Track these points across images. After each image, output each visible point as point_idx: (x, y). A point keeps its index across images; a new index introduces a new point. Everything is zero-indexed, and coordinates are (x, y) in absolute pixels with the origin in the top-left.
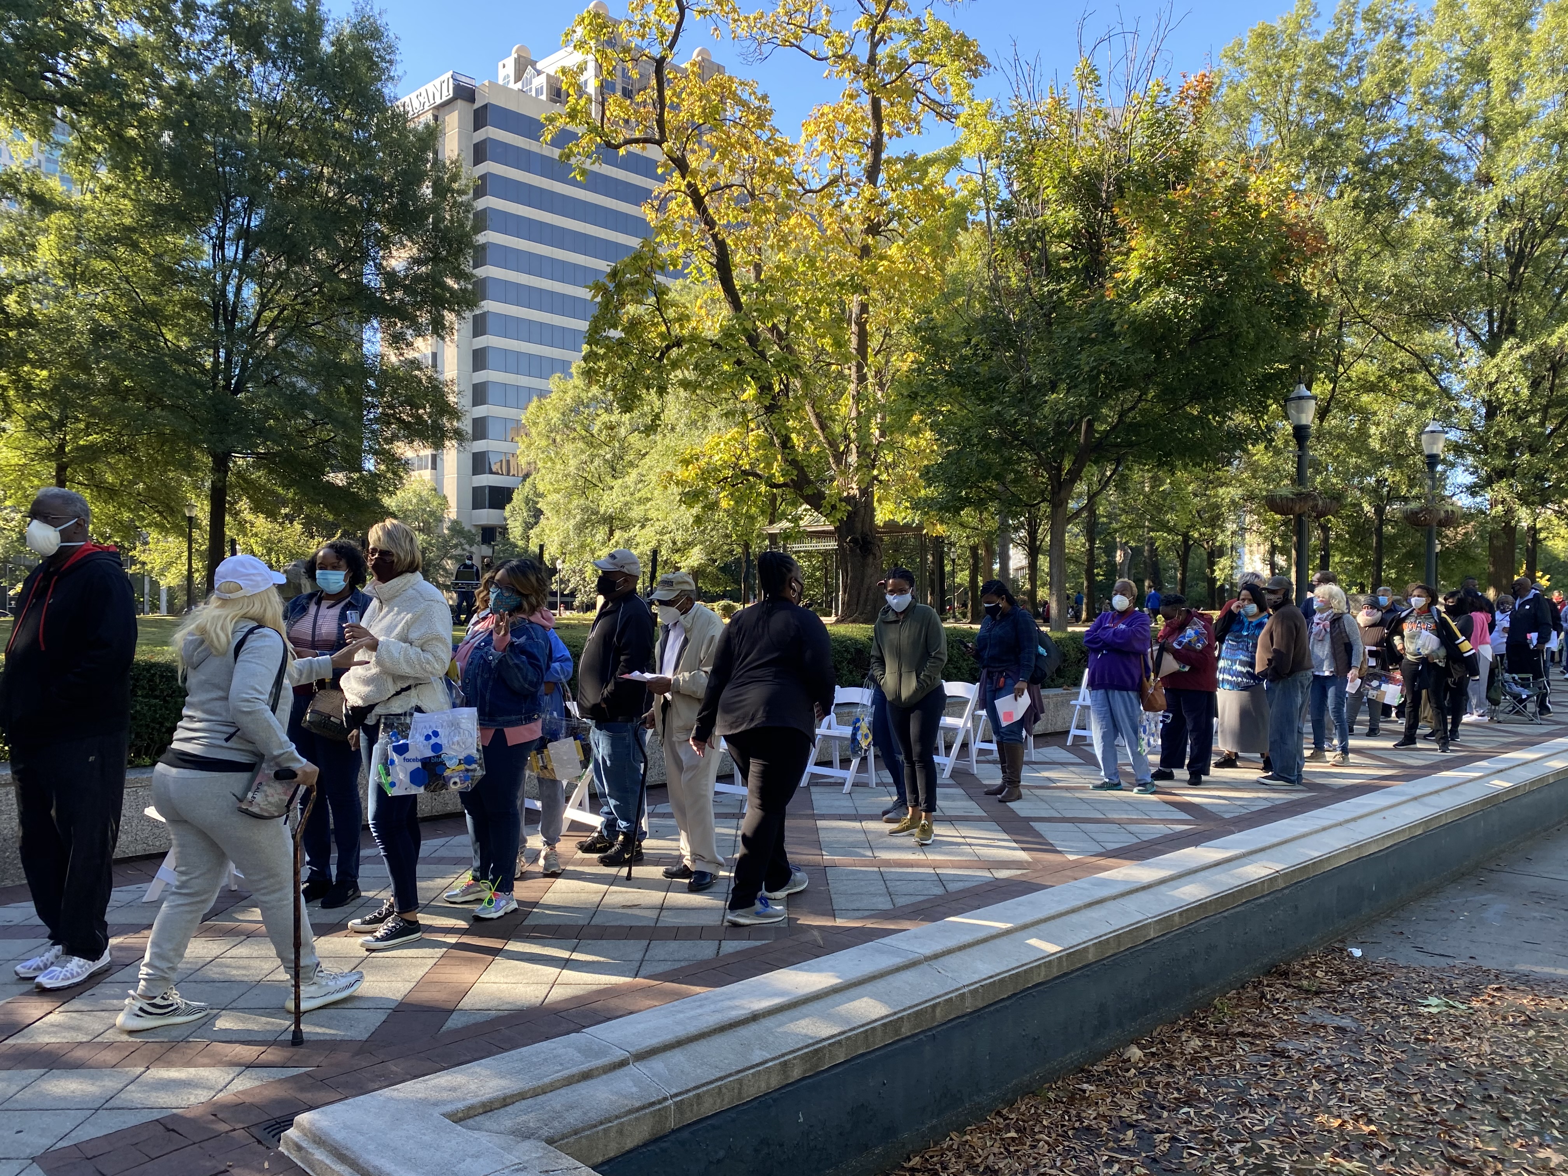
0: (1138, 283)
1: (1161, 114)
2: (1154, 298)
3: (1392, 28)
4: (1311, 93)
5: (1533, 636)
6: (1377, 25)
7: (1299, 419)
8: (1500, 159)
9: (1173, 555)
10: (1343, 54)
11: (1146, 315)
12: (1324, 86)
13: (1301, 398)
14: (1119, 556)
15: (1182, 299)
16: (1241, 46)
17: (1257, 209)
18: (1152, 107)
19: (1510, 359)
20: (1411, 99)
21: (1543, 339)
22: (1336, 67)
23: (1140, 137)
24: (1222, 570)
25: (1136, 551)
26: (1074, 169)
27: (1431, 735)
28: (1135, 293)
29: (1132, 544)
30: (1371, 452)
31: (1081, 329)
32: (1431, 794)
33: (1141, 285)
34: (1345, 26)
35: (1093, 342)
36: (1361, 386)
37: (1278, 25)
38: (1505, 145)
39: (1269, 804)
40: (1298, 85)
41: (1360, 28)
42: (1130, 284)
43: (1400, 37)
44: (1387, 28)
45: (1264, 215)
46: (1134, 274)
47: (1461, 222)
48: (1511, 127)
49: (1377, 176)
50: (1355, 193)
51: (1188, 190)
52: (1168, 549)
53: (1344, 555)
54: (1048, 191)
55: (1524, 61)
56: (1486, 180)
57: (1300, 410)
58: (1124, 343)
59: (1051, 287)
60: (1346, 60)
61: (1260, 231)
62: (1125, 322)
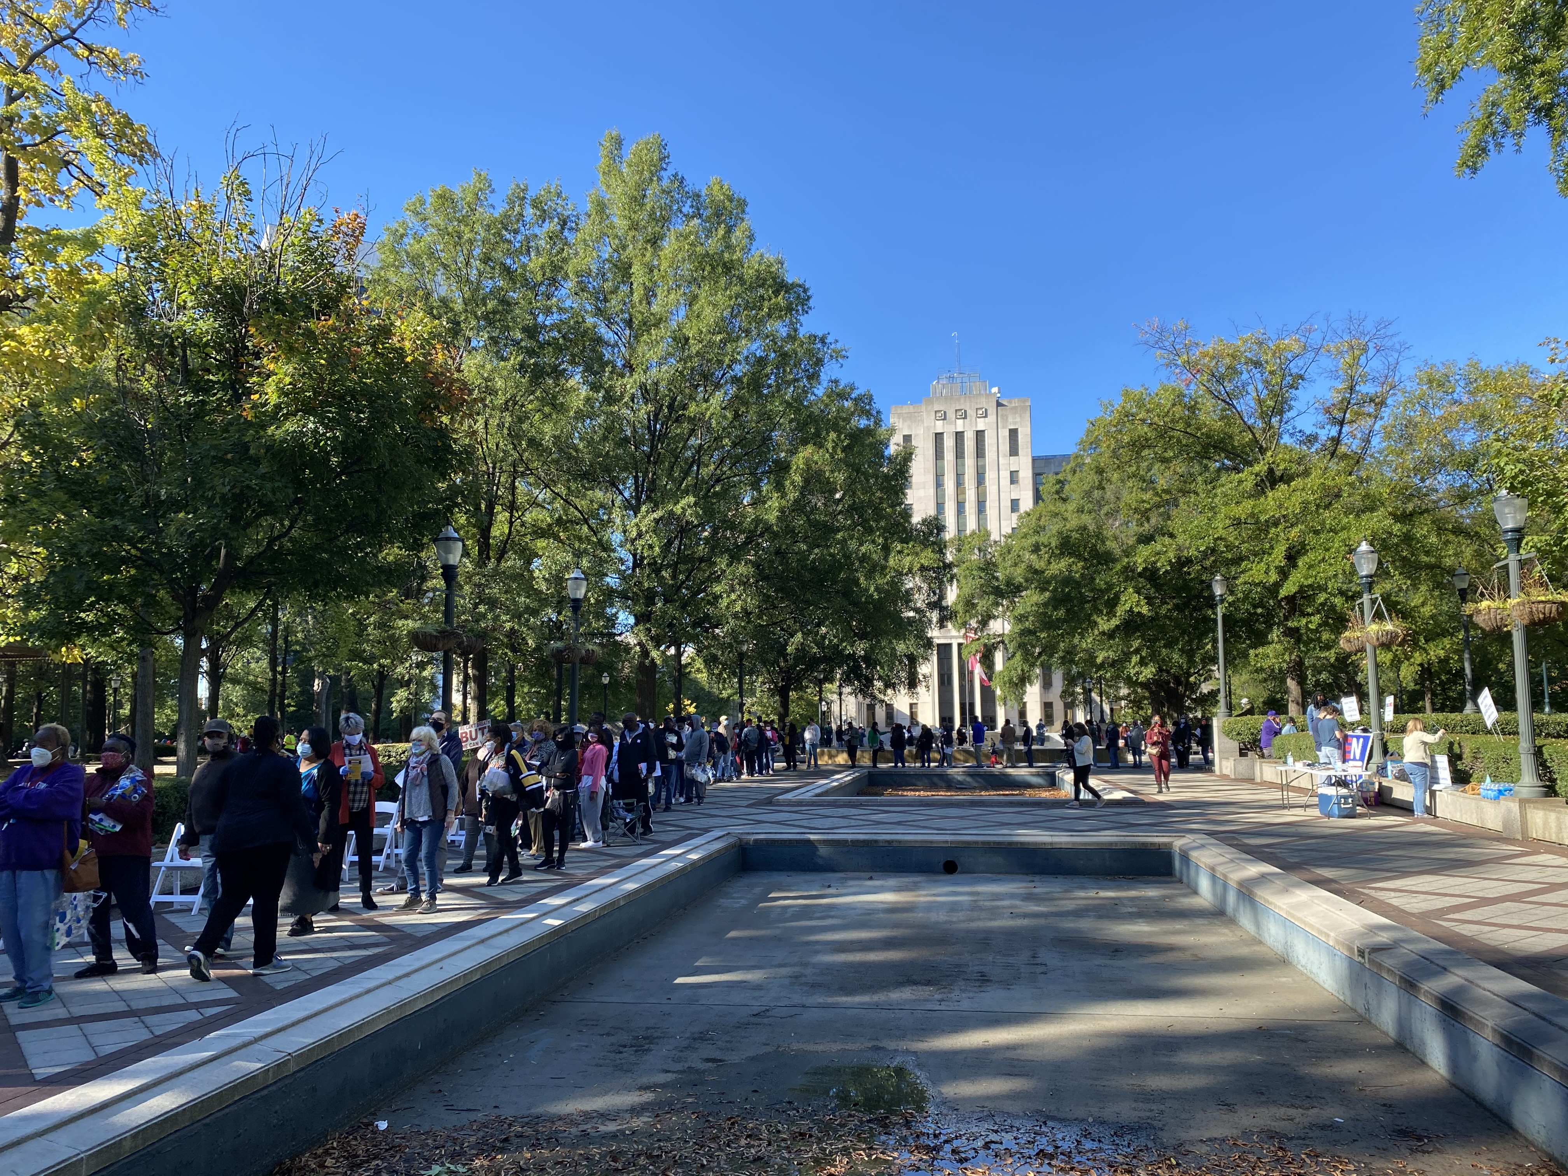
0: (278, 407)
1: (314, 243)
2: (291, 426)
3: (556, 220)
4: (486, 259)
5: (643, 766)
6: (544, 216)
7: (447, 559)
8: (641, 349)
9: (368, 685)
10: (516, 232)
11: (285, 440)
12: (497, 255)
13: (448, 539)
14: (317, 685)
15: (321, 430)
16: (423, 203)
17: (400, 353)
18: (304, 233)
19: (646, 521)
20: (570, 284)
21: (670, 507)
22: (510, 242)
23: (291, 259)
24: (398, 702)
25: (335, 680)
26: (215, 279)
27: (541, 865)
28: (275, 416)
29: (331, 672)
30: (539, 592)
31: (214, 447)
32: (500, 934)
33: (281, 409)
34: (517, 209)
35: (228, 463)
36: (535, 532)
37: (458, 193)
38: (642, 339)
39: (337, 964)
40: (477, 252)
41: (530, 212)
42: (269, 408)
43: (563, 229)
44: (551, 218)
45: (409, 359)
46: (273, 399)
47: (610, 399)
48: (647, 325)
49: (541, 346)
50: (520, 358)
51: (330, 322)
52: (363, 679)
53: (532, 686)
54: (183, 296)
55: (656, 272)
56: (630, 367)
57: (448, 551)
58: (263, 469)
59: (189, 399)
60: (519, 238)
61: (405, 373)
62: (261, 446)
